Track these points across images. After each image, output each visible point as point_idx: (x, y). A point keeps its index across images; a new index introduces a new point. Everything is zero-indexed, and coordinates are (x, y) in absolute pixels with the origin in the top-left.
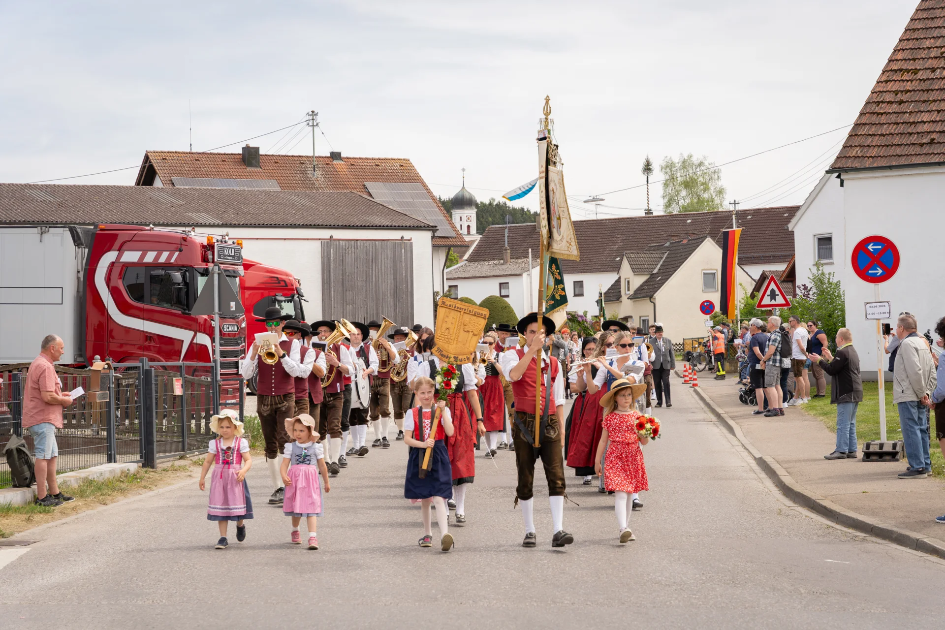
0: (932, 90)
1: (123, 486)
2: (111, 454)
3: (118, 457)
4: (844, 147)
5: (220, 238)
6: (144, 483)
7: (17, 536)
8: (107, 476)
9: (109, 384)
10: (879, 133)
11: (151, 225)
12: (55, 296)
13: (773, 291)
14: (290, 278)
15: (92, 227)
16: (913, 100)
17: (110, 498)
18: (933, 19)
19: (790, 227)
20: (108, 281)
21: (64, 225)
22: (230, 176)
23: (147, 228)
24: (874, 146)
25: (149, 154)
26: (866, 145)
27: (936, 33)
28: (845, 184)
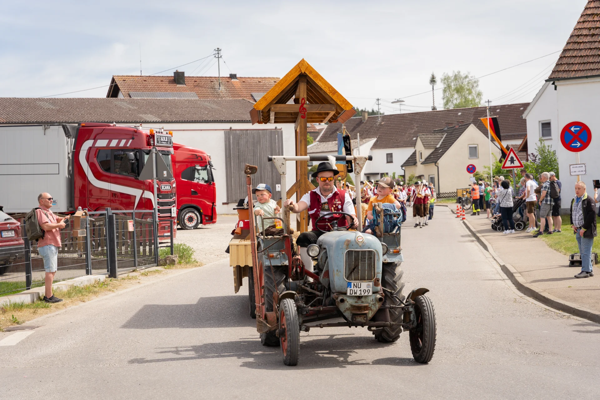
1: (96, 289)
2: (88, 270)
3: (93, 271)
4: (557, 65)
5: (158, 130)
6: (109, 288)
7: (27, 323)
8: (86, 283)
9: (86, 225)
10: (579, 55)
11: (114, 123)
12: (54, 169)
13: (512, 158)
14: (204, 155)
15: (77, 125)
17: (87, 298)
19: (524, 116)
20: (88, 158)
21: (59, 124)
22: (166, 90)
23: (112, 125)
24: (576, 64)
25: (115, 78)
26: (571, 63)
28: (557, 88)
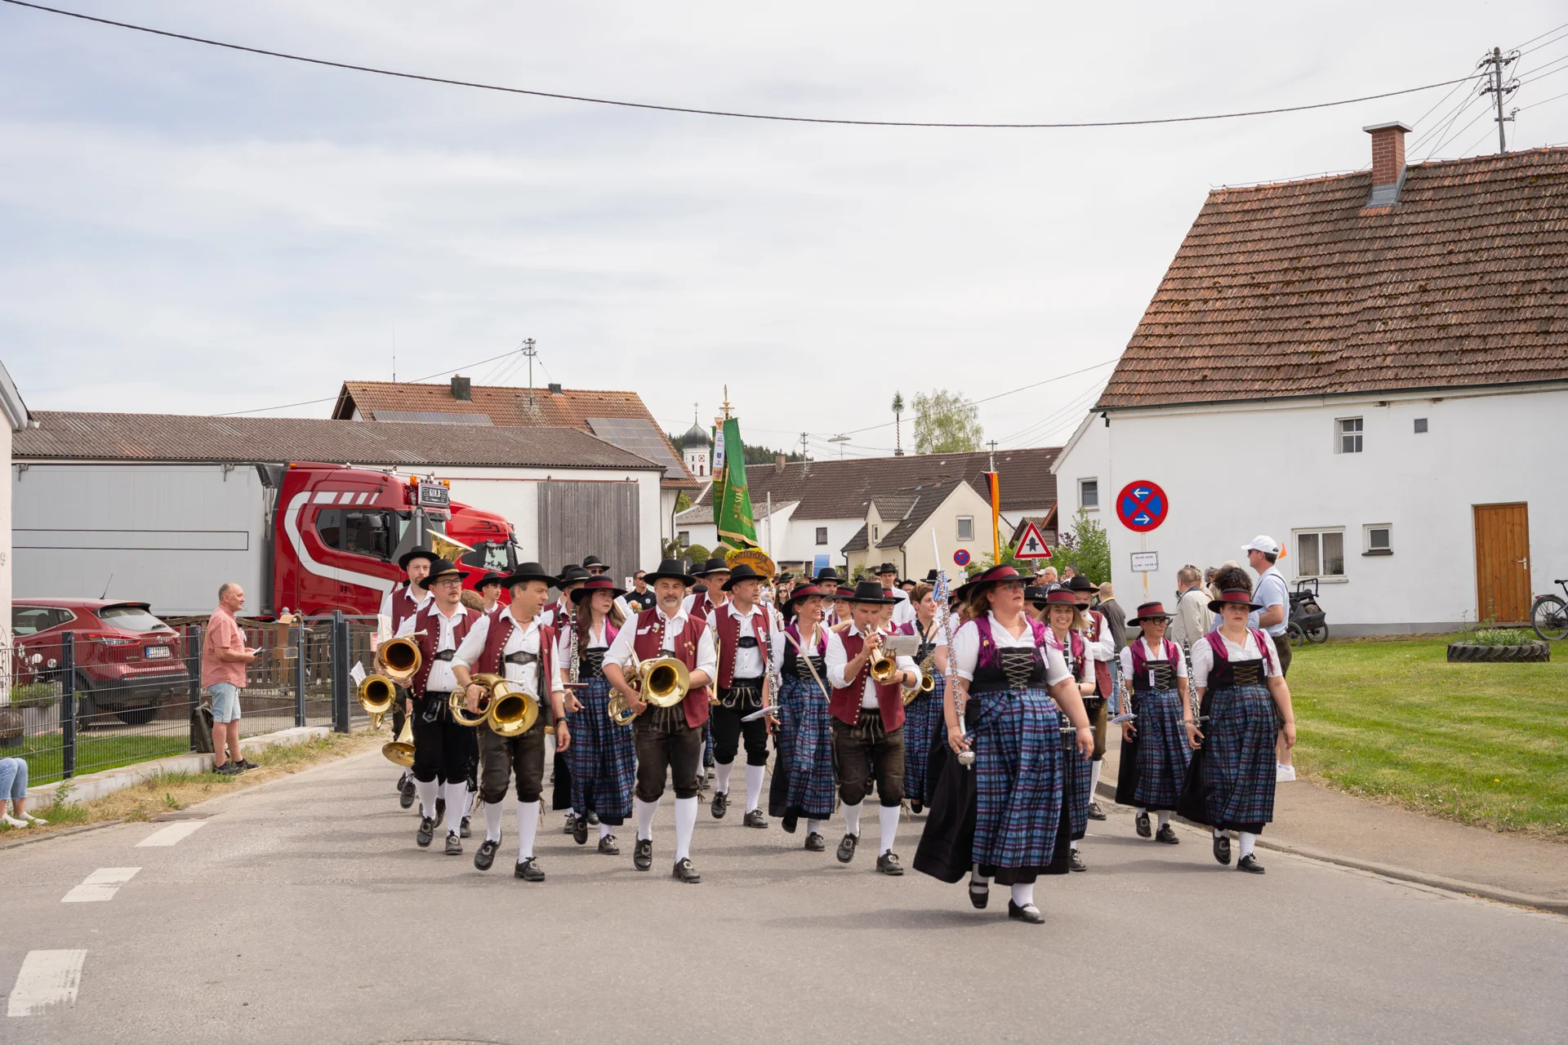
0: (1204, 323)
1: (313, 752)
2: (300, 718)
3: (307, 720)
4: (1110, 384)
5: (425, 478)
6: (336, 749)
7: (193, 808)
8: (295, 741)
9: (298, 639)
10: (1148, 369)
11: (348, 464)
12: (239, 541)
13: (1032, 540)
14: (503, 523)
15: (282, 465)
16: (1184, 333)
17: (298, 766)
18: (1205, 246)
19: (1052, 470)
20: (299, 524)
21: (250, 462)
22: (437, 409)
23: (343, 467)
24: (1143, 383)
25: (347, 385)
26: (1133, 381)
27: (1208, 262)
28: (1110, 424)
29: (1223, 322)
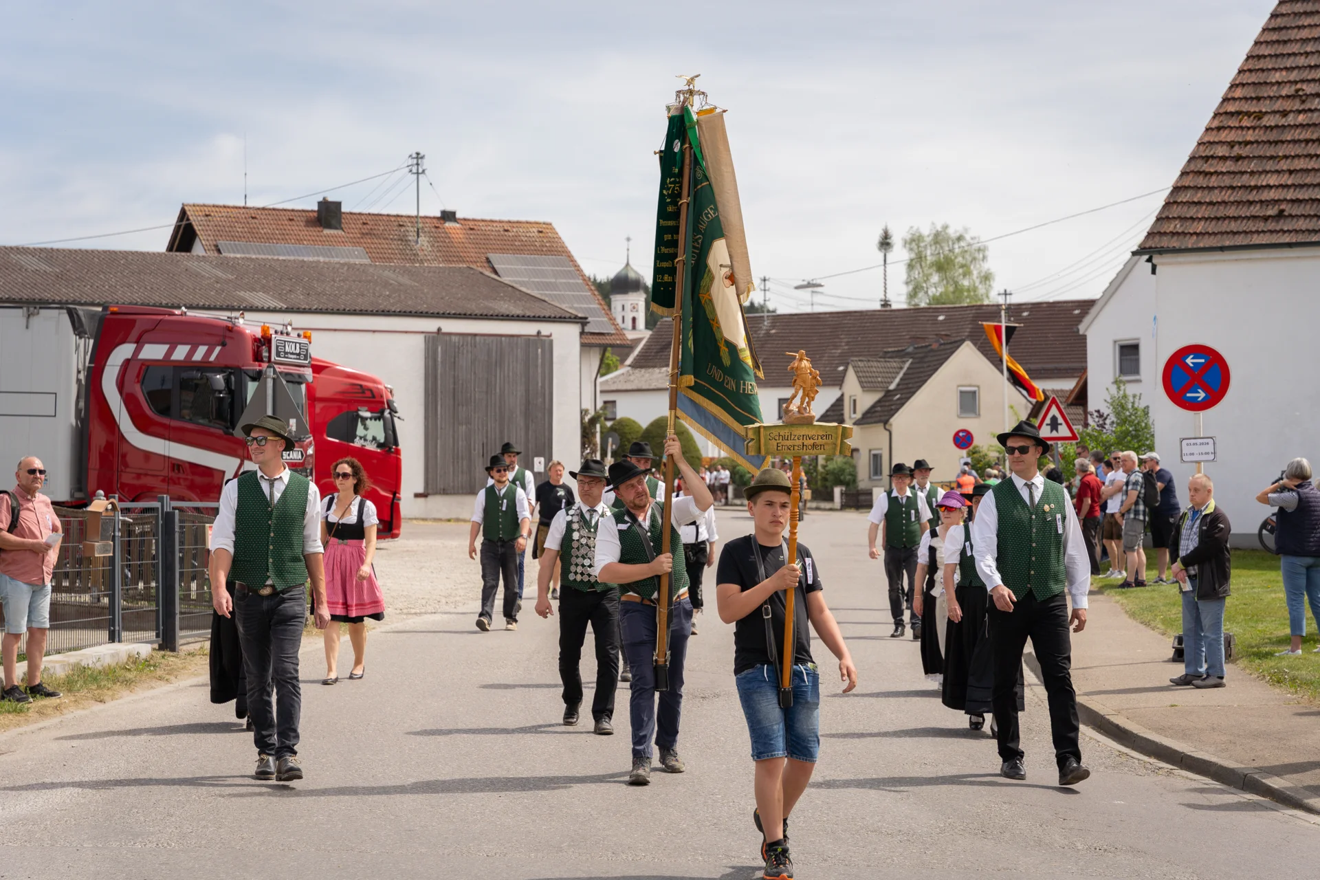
0: (1282, 142)
1: (129, 675)
2: (114, 631)
3: (124, 634)
4: (1159, 219)
5: (280, 328)
6: (159, 672)
8: (108, 661)
9: (114, 531)
10: (1207, 200)
11: (183, 308)
12: (46, 405)
13: (1054, 419)
14: (380, 386)
15: (100, 309)
16: (1256, 155)
17: (110, 693)
18: (1285, 42)
19: (1082, 328)
20: (121, 385)
21: (61, 305)
22: (300, 241)
23: (177, 312)
24: (1200, 219)
25: (186, 208)
26: (1188, 216)
27: (1289, 62)
28: (1158, 270)
29: (1307, 141)
